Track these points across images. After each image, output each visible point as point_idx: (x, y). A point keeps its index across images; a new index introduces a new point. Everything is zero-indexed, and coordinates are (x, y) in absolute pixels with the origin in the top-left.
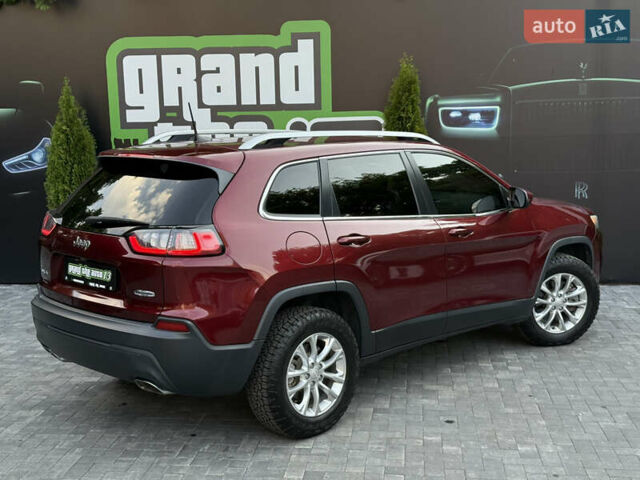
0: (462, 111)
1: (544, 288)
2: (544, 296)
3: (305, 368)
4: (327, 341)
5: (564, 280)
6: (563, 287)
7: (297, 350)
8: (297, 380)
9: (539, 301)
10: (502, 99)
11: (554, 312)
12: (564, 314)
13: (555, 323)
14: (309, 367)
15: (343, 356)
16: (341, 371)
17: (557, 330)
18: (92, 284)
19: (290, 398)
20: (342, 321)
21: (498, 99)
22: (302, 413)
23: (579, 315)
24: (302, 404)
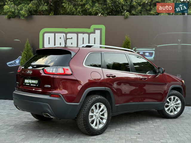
0: (143, 52)
1: (168, 100)
2: (168, 103)
3: (95, 113)
4: (102, 106)
5: (174, 98)
6: (174, 100)
7: (93, 107)
8: (92, 116)
9: (166, 104)
10: (155, 49)
11: (171, 108)
12: (174, 109)
13: (171, 112)
14: (96, 113)
15: (107, 111)
16: (106, 116)
17: (172, 114)
18: (32, 85)
19: (90, 122)
20: (107, 100)
21: (154, 49)
22: (93, 127)
23: (179, 109)
24: (93, 124)
